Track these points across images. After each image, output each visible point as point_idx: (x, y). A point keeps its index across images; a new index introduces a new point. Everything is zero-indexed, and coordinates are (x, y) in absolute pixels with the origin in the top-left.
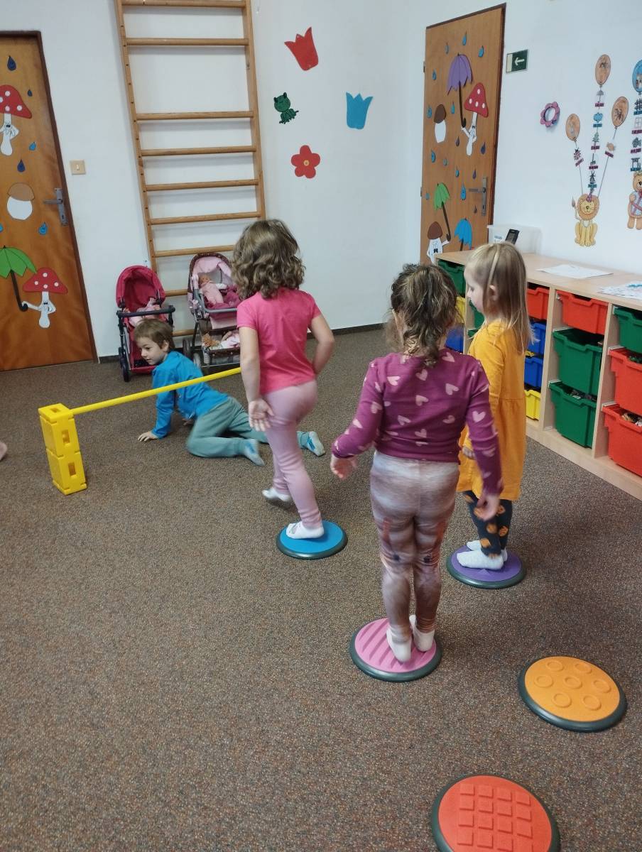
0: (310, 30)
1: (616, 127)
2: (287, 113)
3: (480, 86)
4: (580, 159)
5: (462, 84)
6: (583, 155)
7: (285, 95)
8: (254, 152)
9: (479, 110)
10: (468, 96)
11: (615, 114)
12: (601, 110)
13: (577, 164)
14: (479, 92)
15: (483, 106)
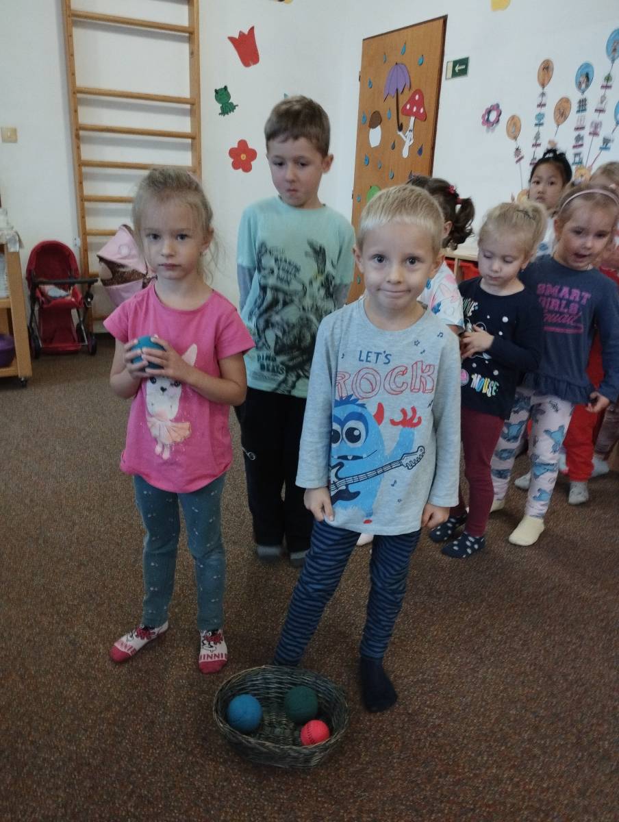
0: (252, 29)
1: (558, 125)
2: (227, 107)
3: (419, 92)
4: (520, 156)
5: (400, 91)
6: (523, 153)
7: (226, 88)
8: (194, 139)
9: (417, 115)
10: (405, 103)
11: (557, 113)
12: (543, 110)
13: (517, 162)
14: (417, 97)
15: (422, 110)
